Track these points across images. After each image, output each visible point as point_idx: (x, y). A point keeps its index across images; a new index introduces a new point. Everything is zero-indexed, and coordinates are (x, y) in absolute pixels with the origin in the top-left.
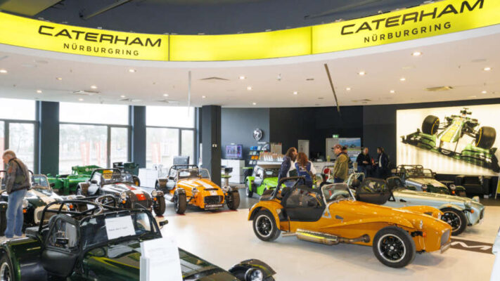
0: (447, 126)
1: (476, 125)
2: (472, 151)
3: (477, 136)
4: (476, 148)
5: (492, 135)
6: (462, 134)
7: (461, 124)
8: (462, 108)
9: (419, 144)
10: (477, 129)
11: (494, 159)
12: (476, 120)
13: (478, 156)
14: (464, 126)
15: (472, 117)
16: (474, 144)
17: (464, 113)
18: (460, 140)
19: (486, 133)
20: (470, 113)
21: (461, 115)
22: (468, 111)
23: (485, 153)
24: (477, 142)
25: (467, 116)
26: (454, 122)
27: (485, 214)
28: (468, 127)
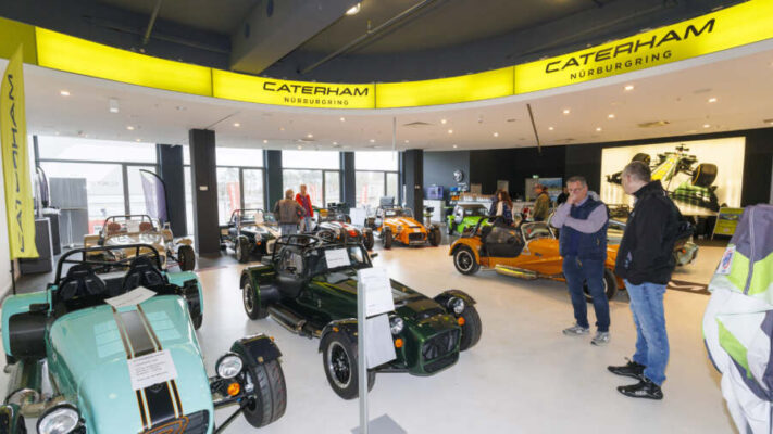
0: (659, 165)
1: (694, 161)
2: (688, 189)
3: (695, 174)
4: (691, 186)
5: (712, 172)
6: (677, 172)
7: (676, 161)
8: (678, 144)
10: (694, 166)
11: (714, 198)
12: (694, 157)
13: (694, 194)
14: (679, 163)
15: (689, 154)
16: (690, 182)
17: (681, 149)
18: (674, 178)
19: (705, 170)
20: (687, 150)
21: (677, 151)
22: (684, 147)
23: (702, 192)
24: (693, 180)
25: (684, 152)
26: (668, 160)
27: (699, 254)
28: (684, 165)
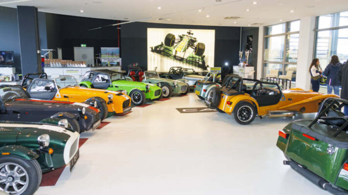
0: (180, 42)
1: (195, 41)
3: (196, 48)
4: (195, 56)
5: (203, 48)
6: (188, 47)
7: (187, 40)
8: (188, 30)
9: (162, 53)
11: (204, 62)
12: (195, 38)
13: (196, 60)
17: (189, 33)
18: (187, 50)
19: (200, 47)
20: (192, 34)
23: (199, 59)
24: (195, 52)
26: (184, 39)
28: (191, 42)
